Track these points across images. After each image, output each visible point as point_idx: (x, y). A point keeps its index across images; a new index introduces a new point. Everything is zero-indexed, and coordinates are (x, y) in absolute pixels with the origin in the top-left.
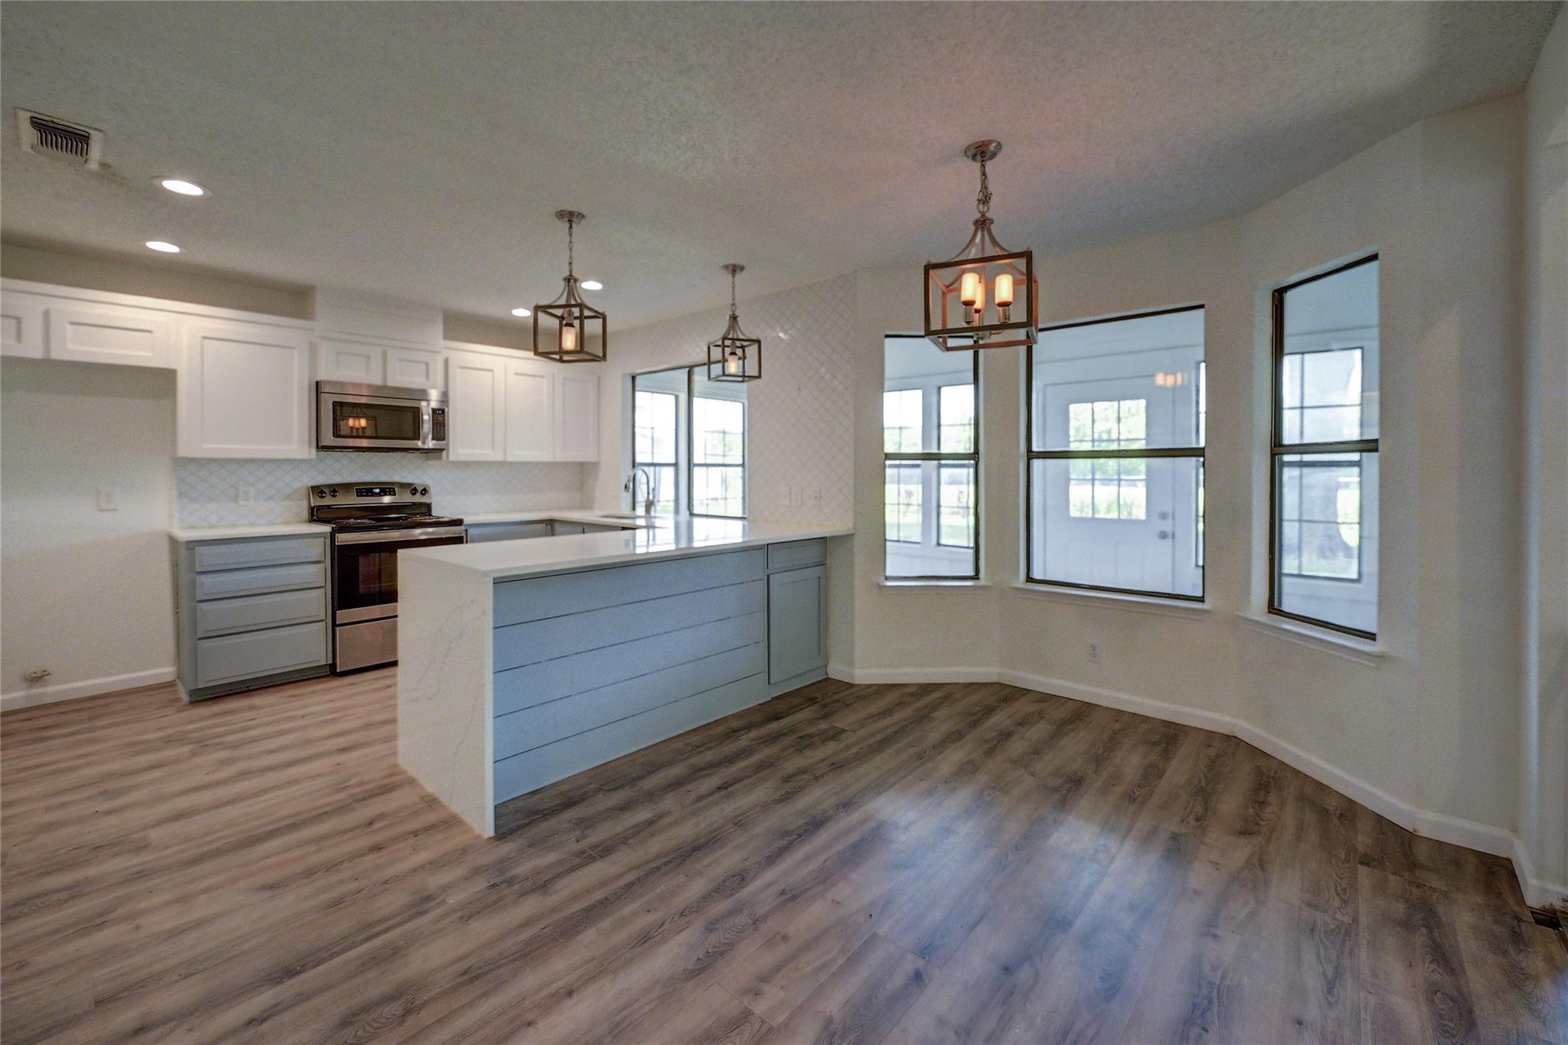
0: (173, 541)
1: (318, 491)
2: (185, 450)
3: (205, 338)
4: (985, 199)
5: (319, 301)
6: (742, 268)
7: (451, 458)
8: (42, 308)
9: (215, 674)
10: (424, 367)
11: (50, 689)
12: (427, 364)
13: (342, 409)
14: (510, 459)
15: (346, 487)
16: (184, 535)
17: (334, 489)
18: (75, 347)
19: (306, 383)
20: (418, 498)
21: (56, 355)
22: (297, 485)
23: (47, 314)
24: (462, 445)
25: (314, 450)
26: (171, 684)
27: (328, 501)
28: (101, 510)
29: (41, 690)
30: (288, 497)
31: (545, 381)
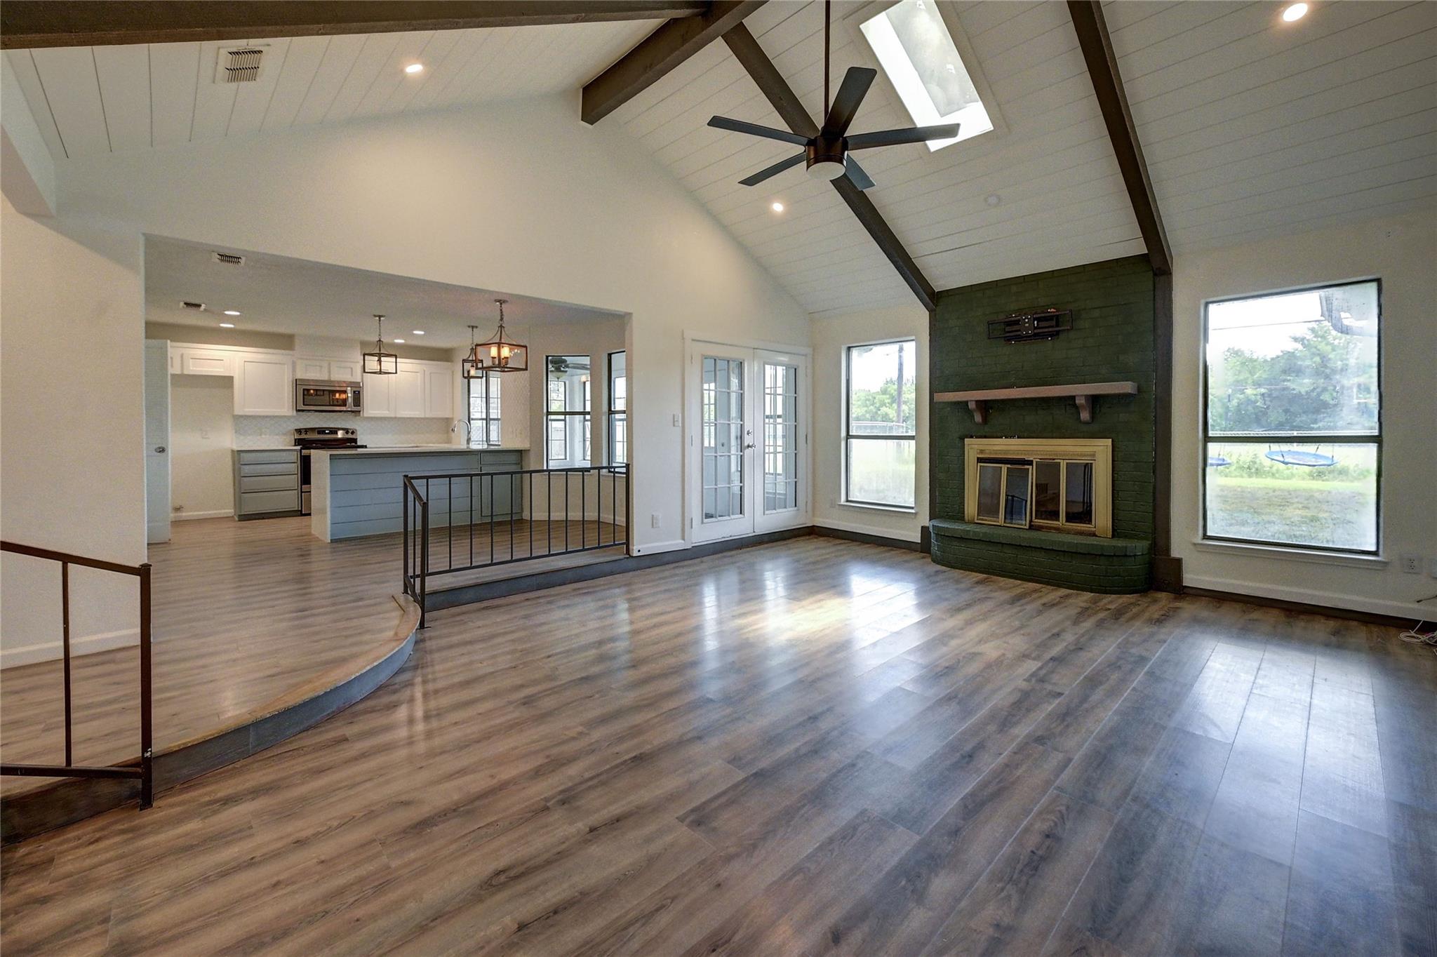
0: (233, 451)
1: (299, 431)
2: (238, 411)
3: (245, 362)
4: (502, 319)
5: (297, 342)
6: (477, 327)
7: (365, 415)
8: (181, 353)
9: (250, 509)
10: (350, 369)
11: (184, 514)
12: (352, 369)
13: (306, 392)
14: (398, 416)
15: (313, 430)
16: (236, 448)
17: (307, 430)
18: (194, 368)
19: (291, 379)
20: (350, 436)
21: (186, 372)
22: (290, 428)
23: (182, 356)
24: (371, 408)
25: (295, 411)
26: (233, 517)
27: (303, 436)
28: (203, 438)
29: (180, 514)
30: (284, 434)
31: (418, 374)
